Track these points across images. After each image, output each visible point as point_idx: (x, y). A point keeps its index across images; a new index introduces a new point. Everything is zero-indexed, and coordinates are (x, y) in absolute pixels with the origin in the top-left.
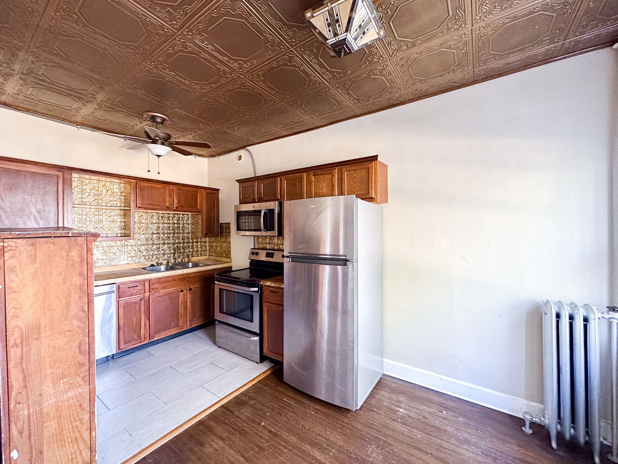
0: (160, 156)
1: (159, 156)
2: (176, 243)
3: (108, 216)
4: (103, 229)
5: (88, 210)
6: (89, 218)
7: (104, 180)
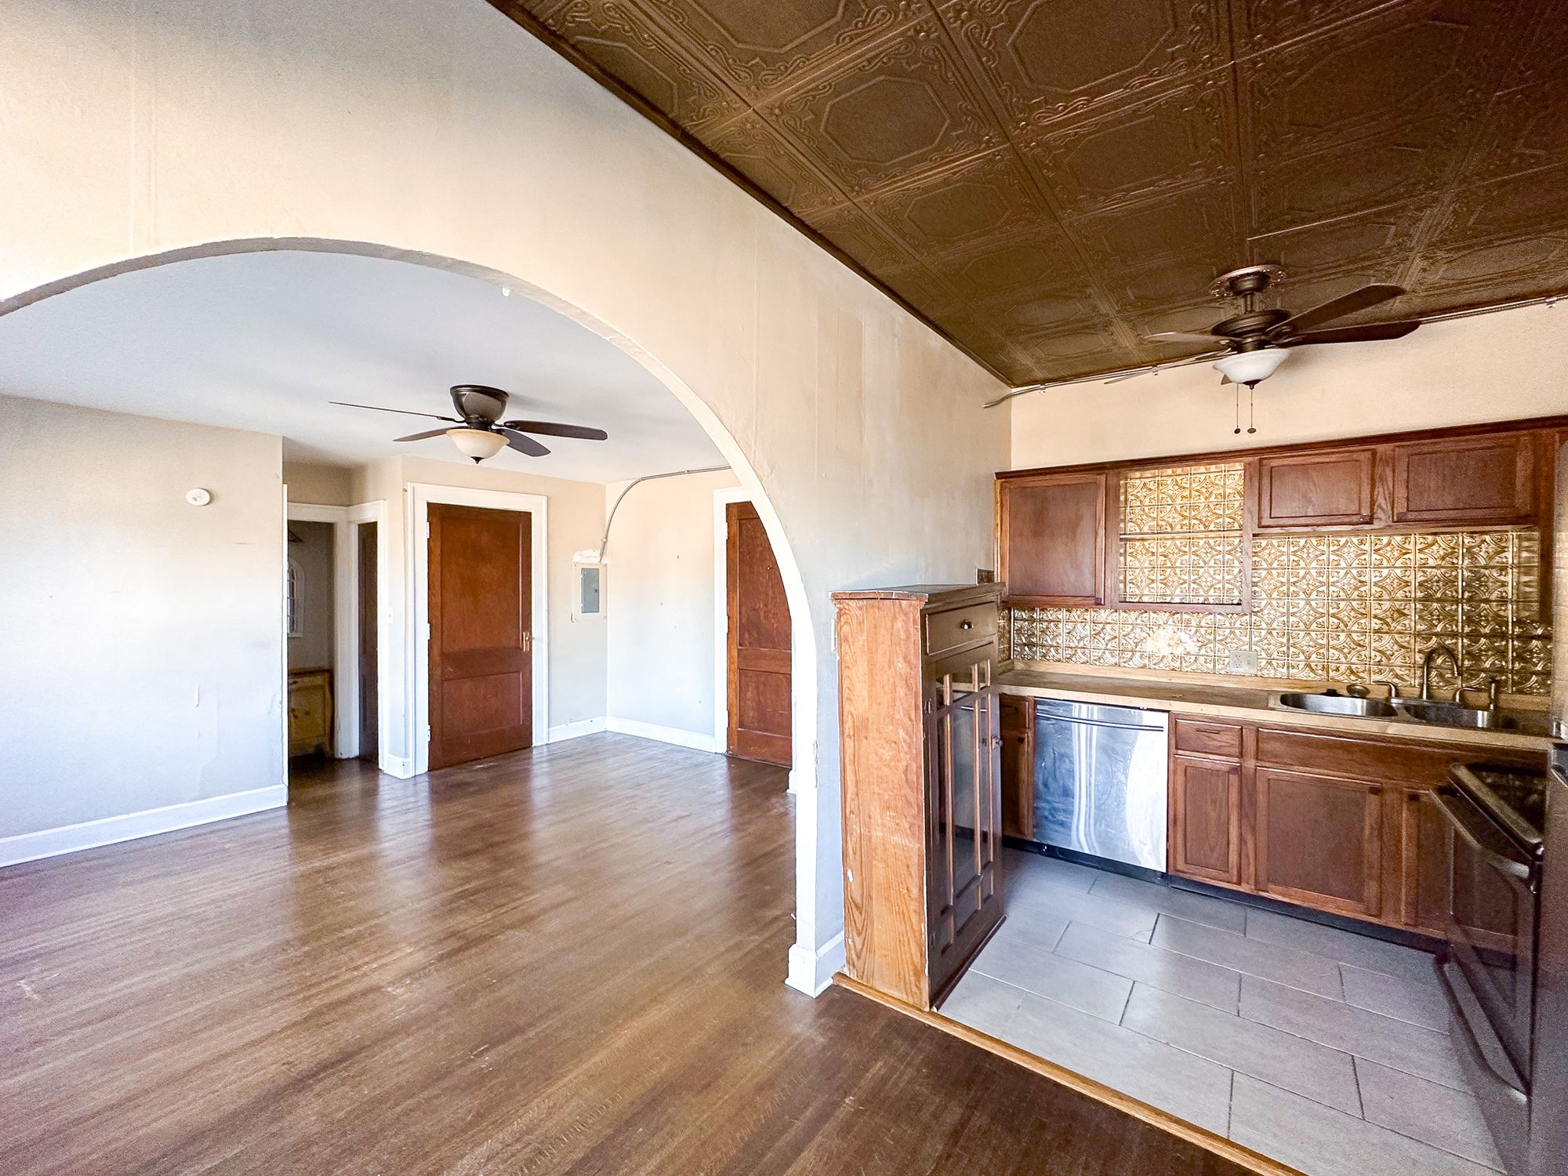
0: (1256, 381)
1: (1252, 383)
2: (1437, 635)
3: (1210, 555)
4: (1198, 584)
5: (1169, 543)
6: (1171, 561)
7: (1204, 471)
